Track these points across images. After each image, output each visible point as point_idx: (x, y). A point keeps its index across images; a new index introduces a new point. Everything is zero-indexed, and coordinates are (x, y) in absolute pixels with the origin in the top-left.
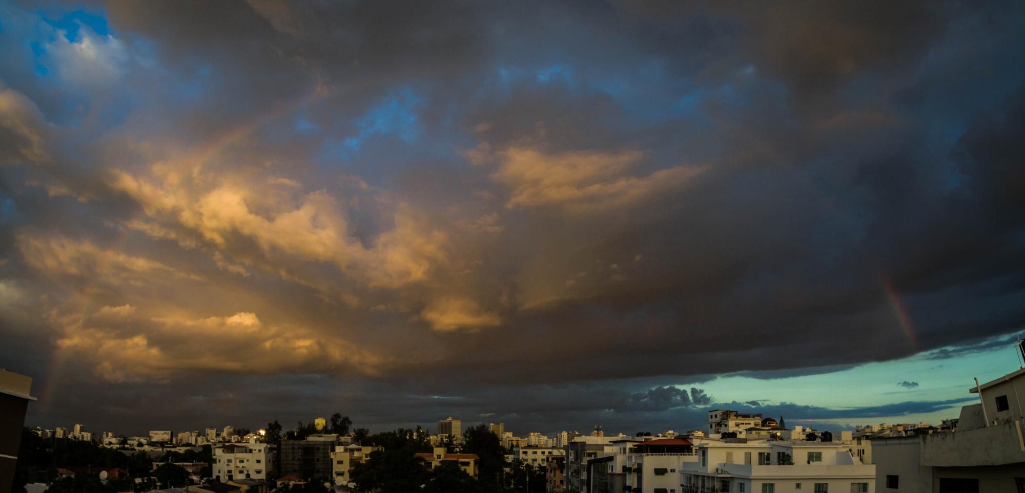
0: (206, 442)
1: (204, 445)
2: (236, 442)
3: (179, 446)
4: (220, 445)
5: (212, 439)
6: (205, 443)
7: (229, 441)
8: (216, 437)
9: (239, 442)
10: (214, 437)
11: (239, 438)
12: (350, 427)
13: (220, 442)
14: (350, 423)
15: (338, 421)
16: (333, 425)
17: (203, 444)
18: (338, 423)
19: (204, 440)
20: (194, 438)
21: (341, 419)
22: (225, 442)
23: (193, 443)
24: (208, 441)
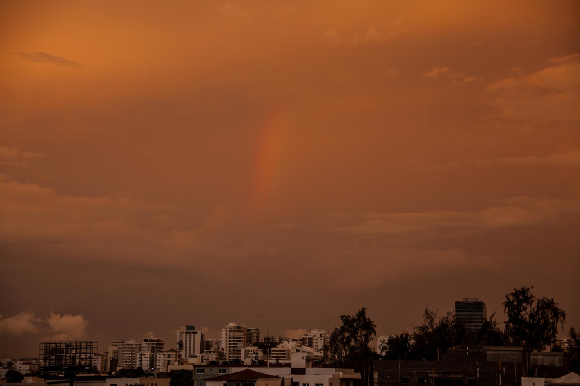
0: (176, 363)
1: (173, 371)
2: (254, 364)
3: (111, 377)
4: (216, 372)
5: (192, 357)
6: (176, 366)
7: (237, 363)
8: (202, 352)
9: (262, 364)
10: (197, 352)
11: (261, 354)
12: (559, 325)
13: (213, 364)
14: (557, 314)
15: (525, 309)
16: (510, 321)
17: (170, 368)
18: (525, 315)
19: (172, 359)
20: (148, 354)
21: (535, 305)
22: (227, 364)
23: (146, 366)
24: (181, 363)
